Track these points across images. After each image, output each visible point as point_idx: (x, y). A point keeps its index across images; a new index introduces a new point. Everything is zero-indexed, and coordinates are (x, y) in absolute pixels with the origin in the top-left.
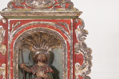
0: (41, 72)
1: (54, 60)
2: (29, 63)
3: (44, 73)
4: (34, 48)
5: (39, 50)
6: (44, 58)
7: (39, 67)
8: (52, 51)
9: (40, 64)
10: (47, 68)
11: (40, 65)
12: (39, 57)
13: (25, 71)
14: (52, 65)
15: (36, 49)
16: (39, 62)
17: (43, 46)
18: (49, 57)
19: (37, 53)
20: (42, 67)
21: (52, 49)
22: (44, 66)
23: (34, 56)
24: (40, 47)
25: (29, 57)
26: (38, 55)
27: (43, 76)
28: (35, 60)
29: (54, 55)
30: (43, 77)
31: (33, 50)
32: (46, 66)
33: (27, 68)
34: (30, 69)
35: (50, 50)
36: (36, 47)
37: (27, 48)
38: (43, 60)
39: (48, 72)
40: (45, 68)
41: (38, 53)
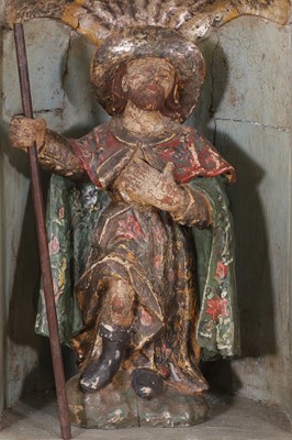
0: (152, 175)
1: (227, 96)
2: (59, 111)
3: (171, 180)
4: (97, 18)
5: (134, 32)
6: (166, 85)
7: (132, 139)
8: (214, 39)
9: (142, 122)
10: (192, 149)
11: (137, 128)
12: (135, 79)
13: (40, 166)
14: (212, 125)
15: (107, 26)
16: (130, 109)
17: (153, 8)
18: (199, 80)
19: (118, 49)
20: (157, 140)
21: (215, 24)
22: (166, 134)
23: (100, 71)
24: (133, 12)
25: (65, 73)
26: (123, 65)
27: (166, 200)
28: (107, 91)
29: (224, 61)
30: (165, 207)
31: (86, 26)
32: (179, 133)
33: (53, 146)
34: (72, 149)
35: (203, 30)
36: (111, 11)
37: (51, 17)
38: (161, 94)
39: (199, 176)
40: (175, 146)
41: (125, 47)
